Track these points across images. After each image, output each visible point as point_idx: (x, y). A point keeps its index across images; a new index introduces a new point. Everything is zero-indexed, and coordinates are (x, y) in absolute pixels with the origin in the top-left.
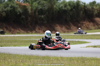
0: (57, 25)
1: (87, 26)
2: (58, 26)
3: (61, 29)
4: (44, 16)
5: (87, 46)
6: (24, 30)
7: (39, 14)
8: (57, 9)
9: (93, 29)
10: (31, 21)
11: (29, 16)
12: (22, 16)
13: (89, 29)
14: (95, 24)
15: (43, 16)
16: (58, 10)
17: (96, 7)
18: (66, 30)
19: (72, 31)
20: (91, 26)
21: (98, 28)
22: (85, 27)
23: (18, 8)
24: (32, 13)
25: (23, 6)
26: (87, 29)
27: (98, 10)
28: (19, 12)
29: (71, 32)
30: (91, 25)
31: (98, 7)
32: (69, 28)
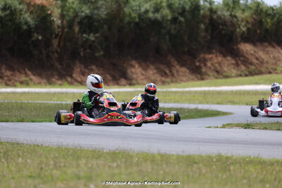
0: (133, 62)
1: (217, 65)
2: (137, 66)
3: (143, 75)
4: (98, 35)
5: (225, 123)
6: (40, 75)
7: (82, 31)
8: (135, 18)
9: (233, 75)
10: (59, 50)
11: (54, 36)
12: (36, 35)
13: (222, 75)
14: (240, 62)
15: (92, 37)
16: (137, 20)
17: (243, 14)
18: (158, 77)
19: (174, 80)
20: (229, 65)
21: (247, 73)
22: (210, 68)
23: (23, 13)
24: (63, 27)
25: (38, 6)
26: (215, 74)
27: (247, 22)
28: (26, 23)
29: (172, 82)
30: (227, 63)
31: (247, 14)
32: (167, 72)
